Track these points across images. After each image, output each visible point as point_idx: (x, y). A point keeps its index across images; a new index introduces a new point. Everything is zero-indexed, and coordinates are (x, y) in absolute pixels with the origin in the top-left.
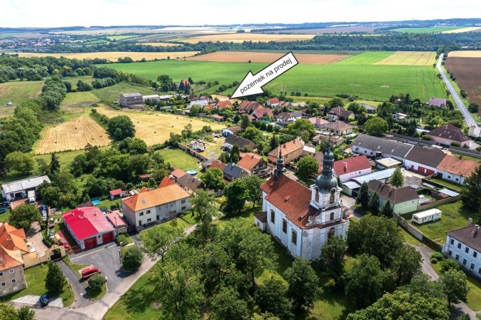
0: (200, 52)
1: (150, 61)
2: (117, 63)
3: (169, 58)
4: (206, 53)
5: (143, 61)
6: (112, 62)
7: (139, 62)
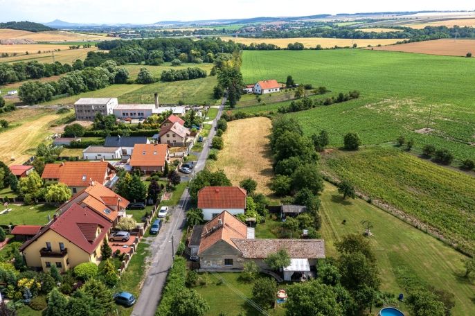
0: (408, 40)
1: (327, 49)
2: (285, 49)
3: (355, 46)
4: (418, 41)
5: (318, 48)
6: (279, 49)
7: (313, 49)
